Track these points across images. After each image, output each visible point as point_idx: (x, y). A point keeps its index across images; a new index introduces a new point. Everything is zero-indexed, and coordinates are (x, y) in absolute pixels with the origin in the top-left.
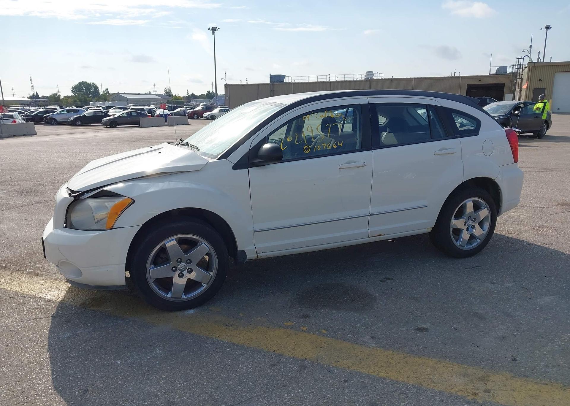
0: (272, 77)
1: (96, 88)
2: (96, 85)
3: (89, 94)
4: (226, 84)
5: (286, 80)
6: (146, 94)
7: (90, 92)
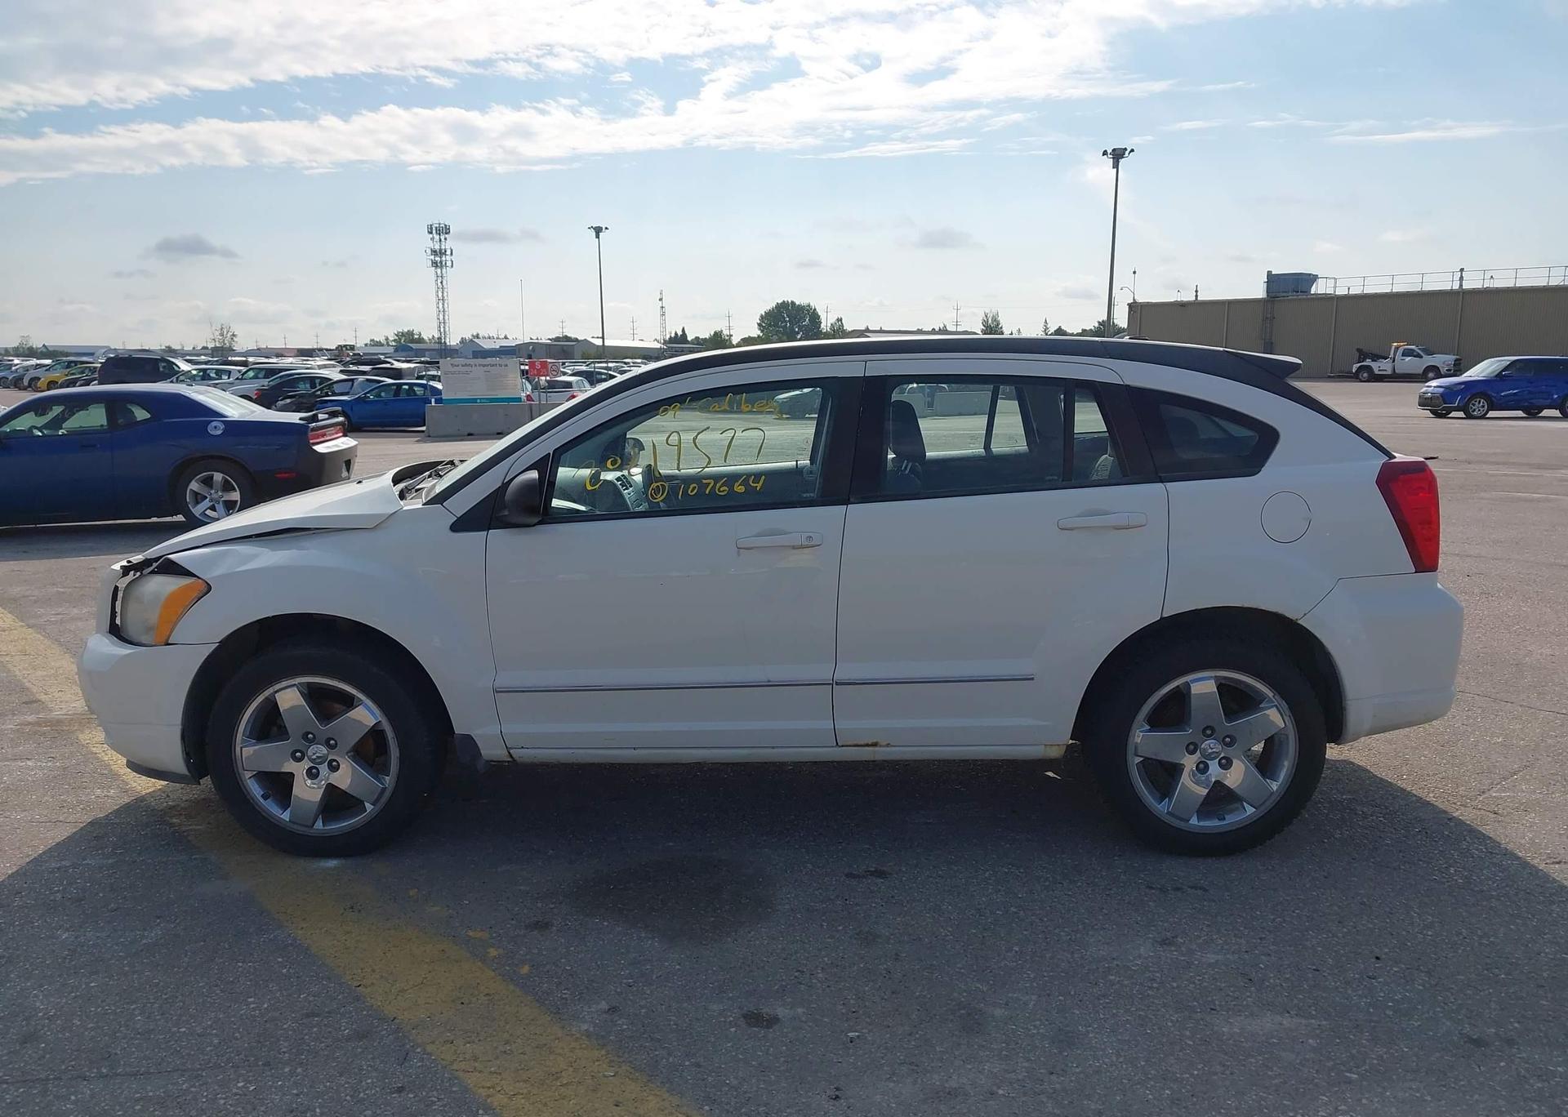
0: (1273, 280)
1: (815, 317)
2: (815, 309)
3: (798, 333)
4: (1135, 302)
5: (1319, 288)
6: (933, 332)
7: (799, 327)
